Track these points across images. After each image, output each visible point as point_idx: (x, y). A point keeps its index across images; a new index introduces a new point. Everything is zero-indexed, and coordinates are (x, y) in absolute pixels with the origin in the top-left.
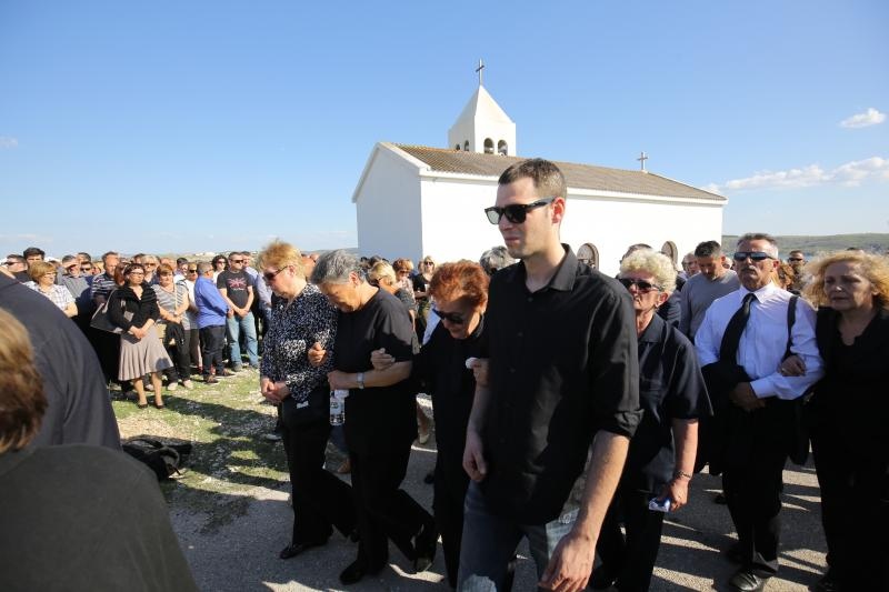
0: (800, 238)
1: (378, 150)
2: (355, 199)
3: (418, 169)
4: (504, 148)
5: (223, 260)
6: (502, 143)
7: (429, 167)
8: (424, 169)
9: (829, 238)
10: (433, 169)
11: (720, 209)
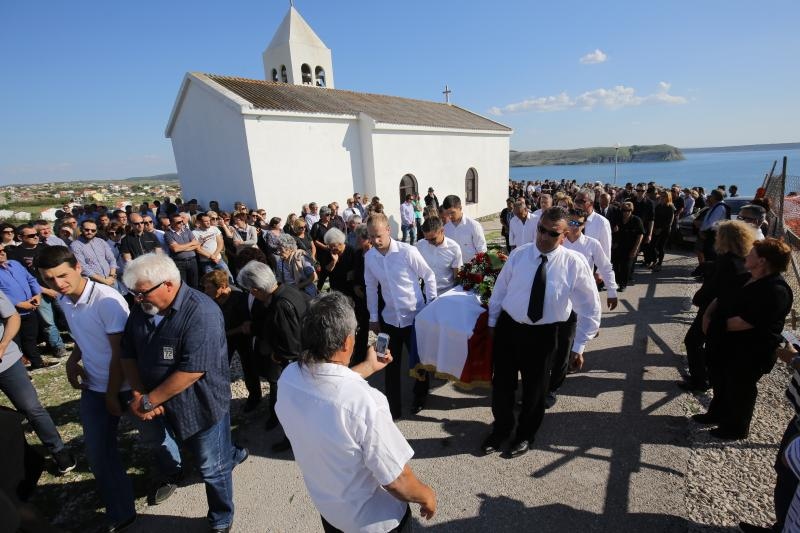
0: (556, 152)
1: (188, 82)
2: (169, 133)
3: (239, 107)
4: (321, 74)
5: (10, 229)
6: (319, 69)
7: (252, 105)
8: (247, 107)
9: (575, 151)
10: (256, 107)
11: (508, 138)
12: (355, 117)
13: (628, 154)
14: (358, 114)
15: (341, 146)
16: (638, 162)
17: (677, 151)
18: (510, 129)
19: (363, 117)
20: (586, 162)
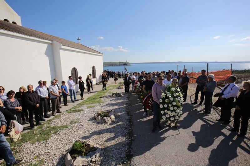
6: (14, 23)
11: (102, 57)
12: (51, 42)
13: (119, 64)
14: (52, 41)
15: (44, 54)
16: (121, 66)
17: (129, 63)
18: (103, 54)
19: (55, 42)
20: (109, 66)
